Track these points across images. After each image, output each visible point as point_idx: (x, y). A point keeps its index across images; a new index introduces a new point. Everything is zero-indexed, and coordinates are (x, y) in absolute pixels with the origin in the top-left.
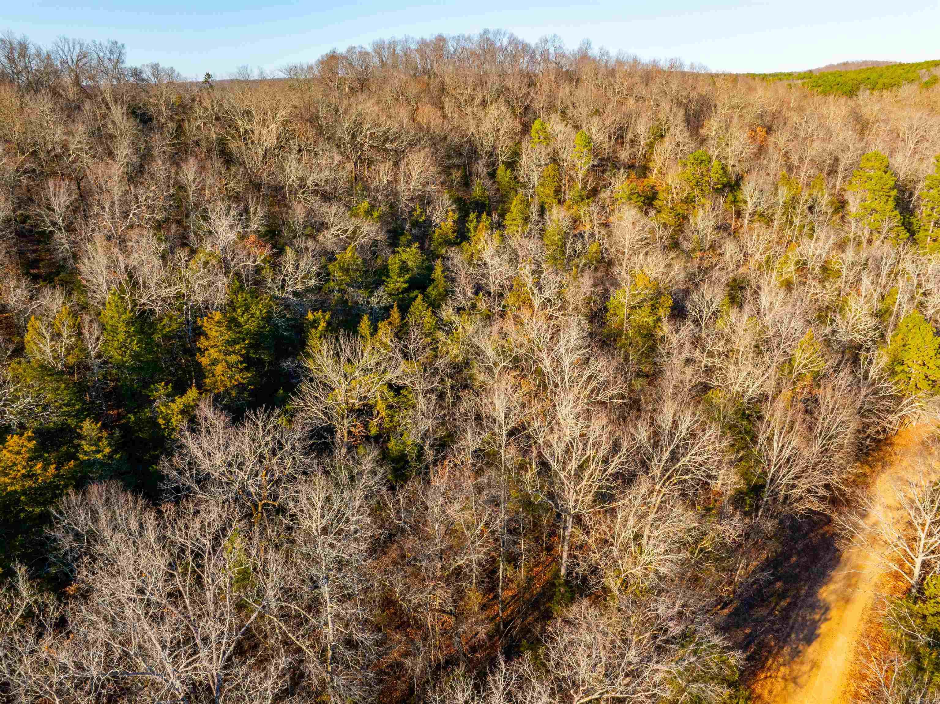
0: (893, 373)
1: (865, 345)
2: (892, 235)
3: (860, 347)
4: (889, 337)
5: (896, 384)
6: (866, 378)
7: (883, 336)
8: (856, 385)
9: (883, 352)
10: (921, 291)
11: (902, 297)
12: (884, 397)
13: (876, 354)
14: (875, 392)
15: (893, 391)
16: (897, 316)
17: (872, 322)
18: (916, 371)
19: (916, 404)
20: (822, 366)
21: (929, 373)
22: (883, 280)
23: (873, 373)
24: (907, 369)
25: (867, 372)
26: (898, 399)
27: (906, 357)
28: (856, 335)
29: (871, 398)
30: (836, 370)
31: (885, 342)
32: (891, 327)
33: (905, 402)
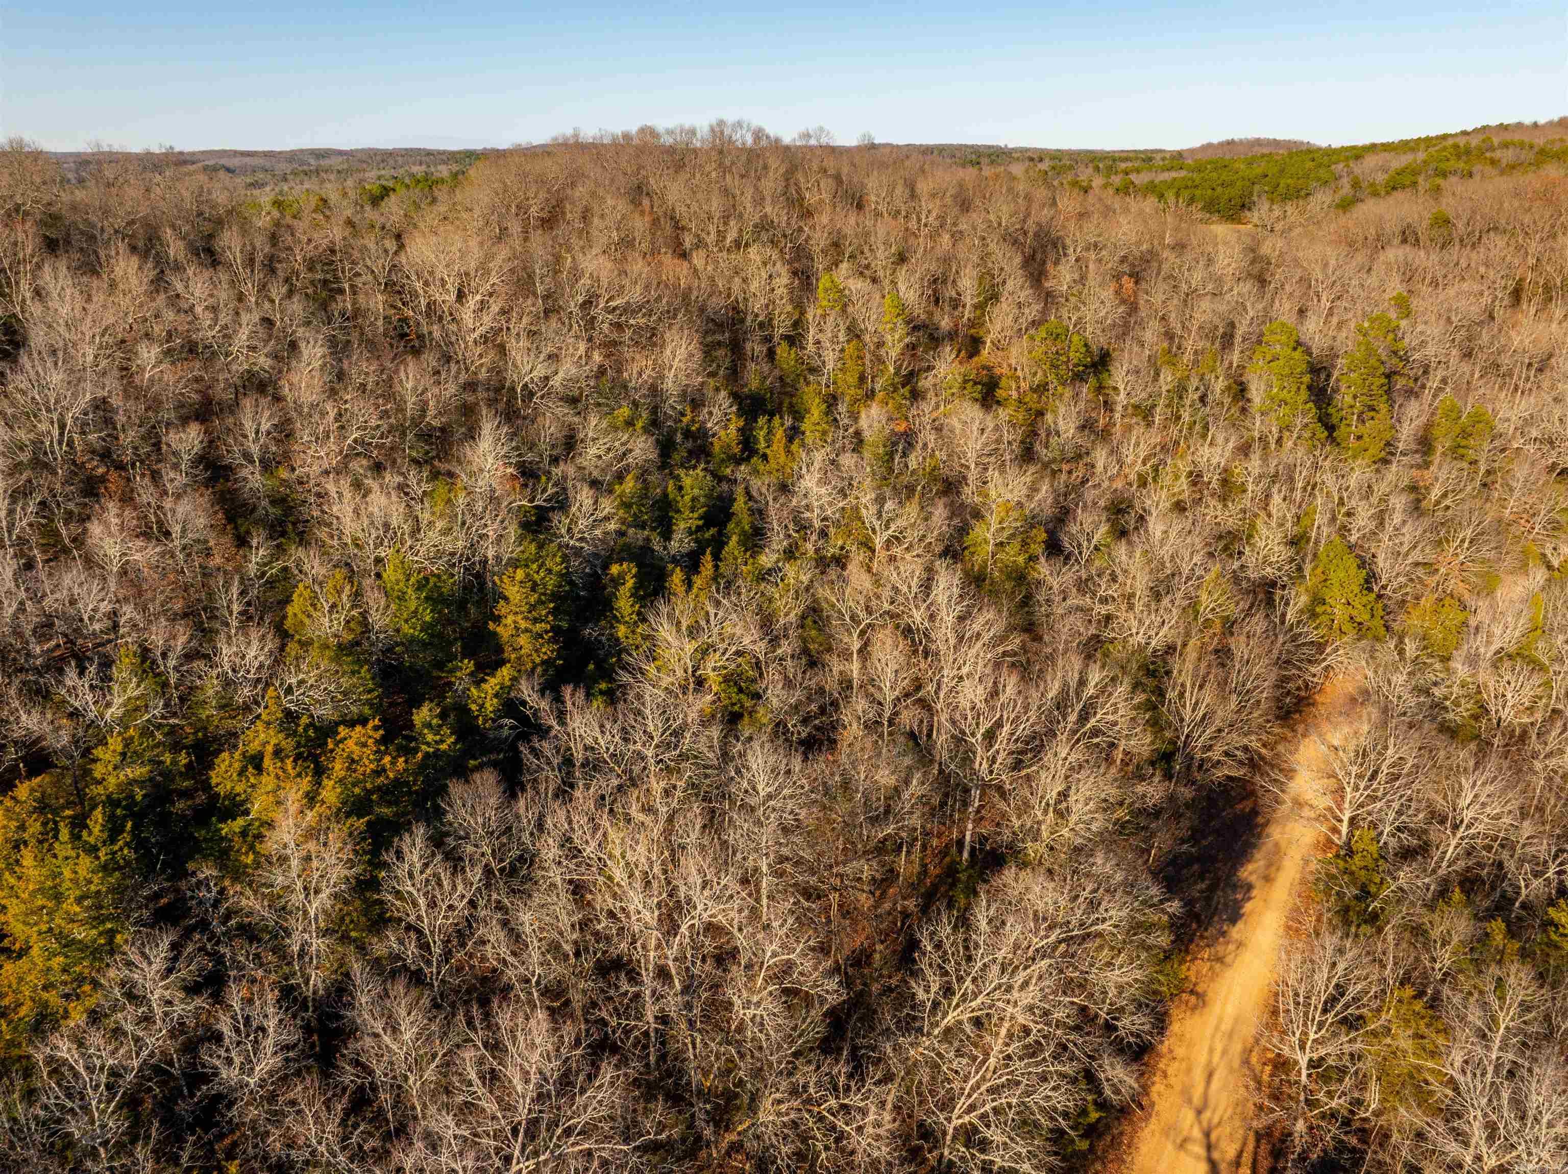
0: (1314, 615)
1: (1280, 582)
2: (1307, 434)
3: (1273, 584)
4: (1308, 568)
5: (1316, 628)
6: (1283, 622)
7: (1300, 569)
8: (1271, 632)
9: (1302, 589)
10: (1344, 510)
11: (1320, 519)
12: (1304, 644)
13: (1293, 593)
14: (1294, 639)
15: (1314, 636)
16: (1317, 542)
17: (1287, 552)
18: (1340, 612)
19: (1341, 652)
20: (1234, 610)
21: (1355, 613)
22: (1298, 495)
23: (1291, 616)
24: (1329, 610)
25: (1284, 615)
26: (1320, 647)
27: (1327, 595)
28: (1268, 569)
29: (1288, 646)
30: (1248, 613)
31: (1304, 577)
32: (1310, 557)
33: (1328, 650)
